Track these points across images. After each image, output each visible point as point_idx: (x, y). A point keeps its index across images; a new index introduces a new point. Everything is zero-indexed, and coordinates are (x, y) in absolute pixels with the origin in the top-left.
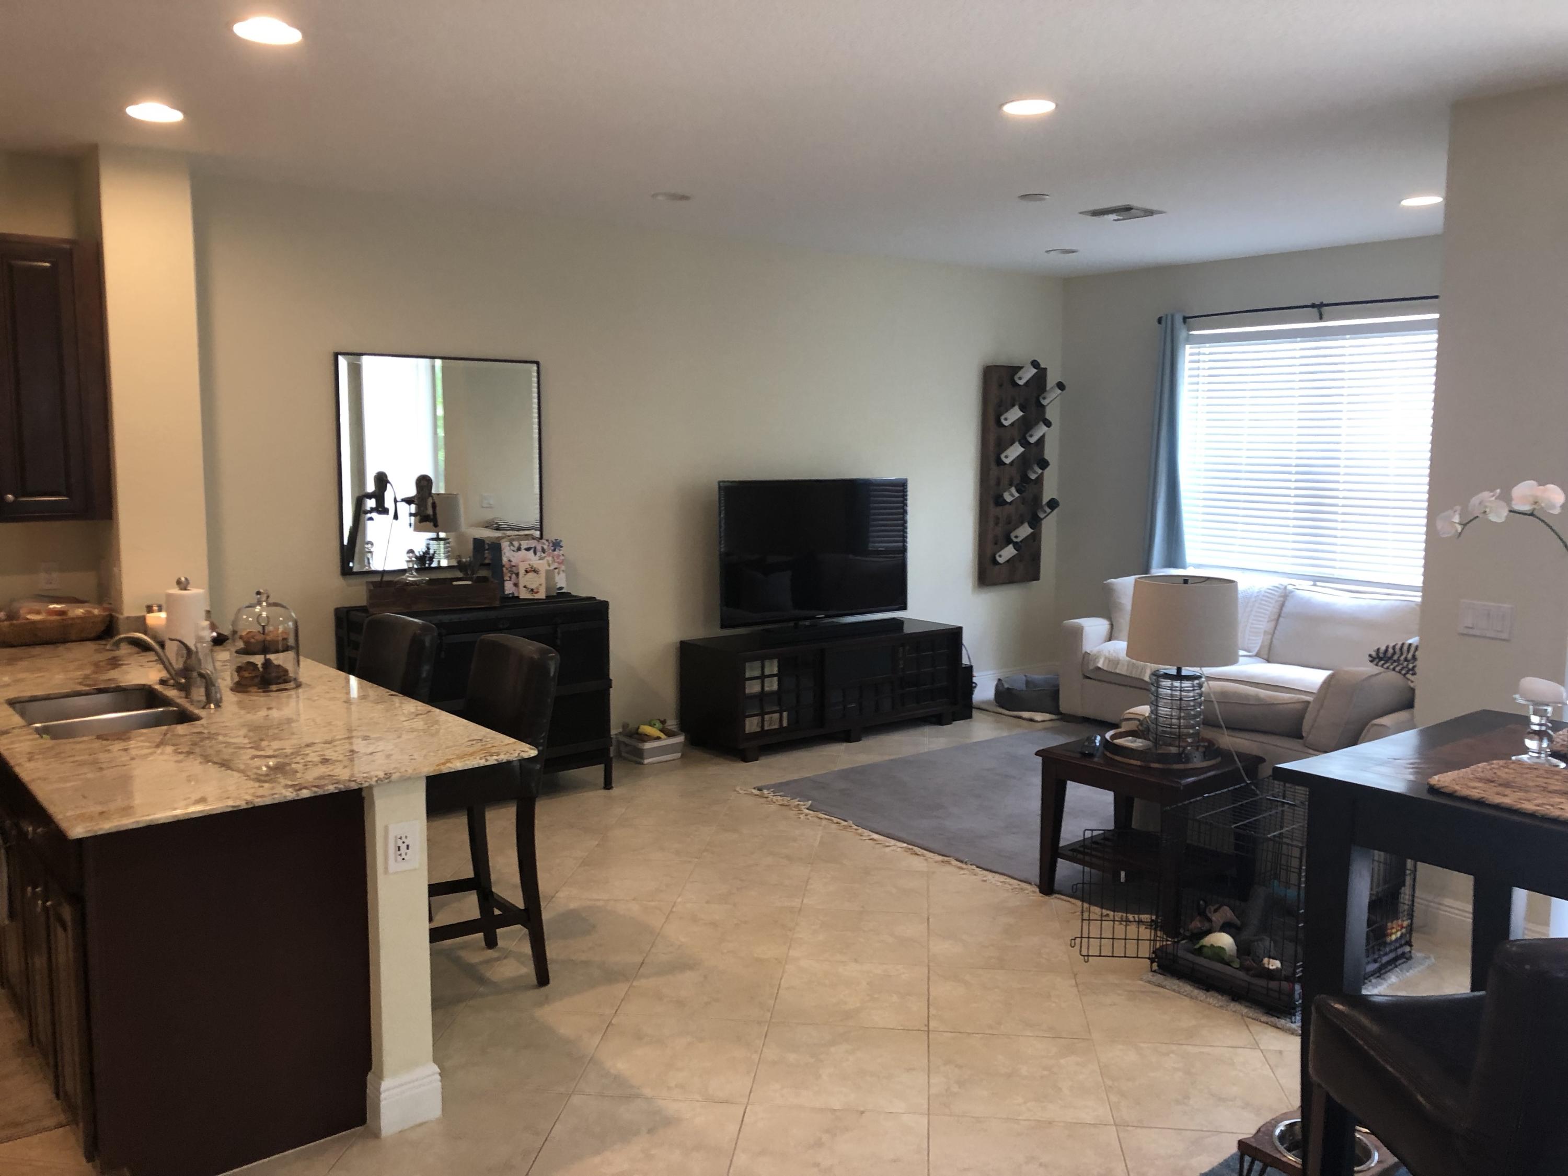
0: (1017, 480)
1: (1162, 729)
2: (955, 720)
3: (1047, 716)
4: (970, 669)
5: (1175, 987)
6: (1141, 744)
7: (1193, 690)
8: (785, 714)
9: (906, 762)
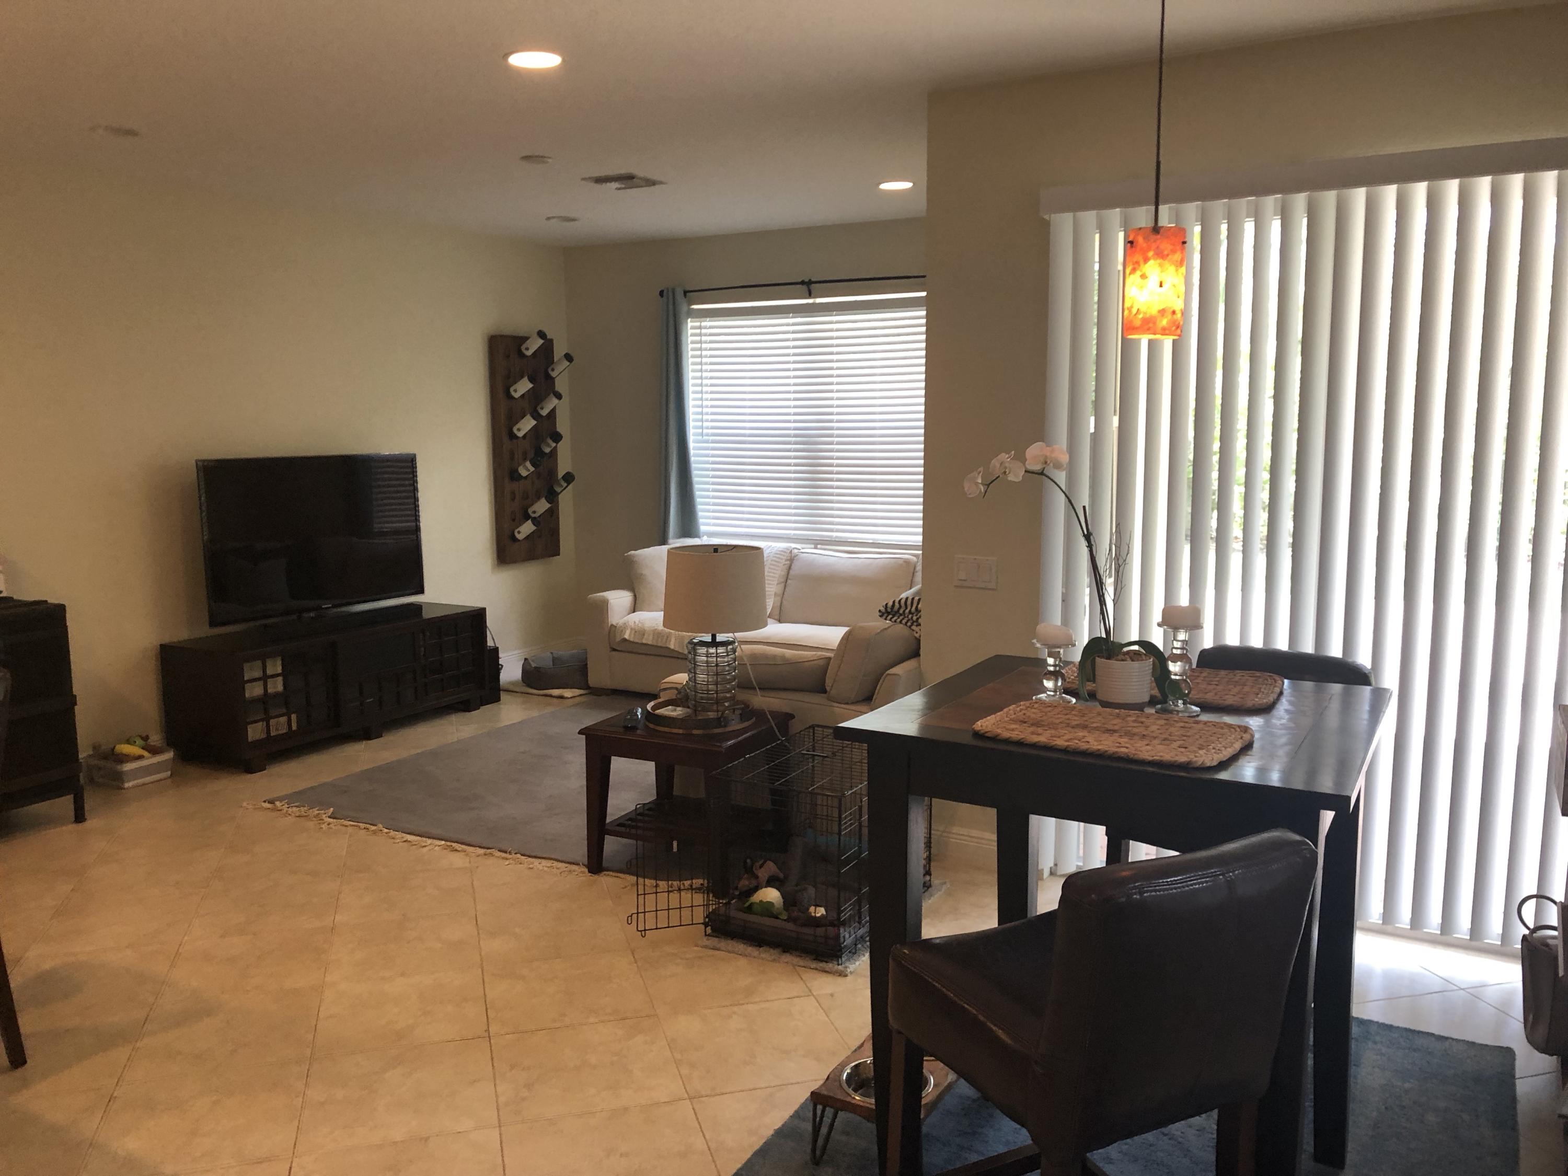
0: (531, 454)
1: (701, 695)
2: (482, 705)
3: (577, 692)
4: (496, 650)
5: (730, 948)
6: (681, 712)
7: (728, 655)
8: (294, 717)
9: (434, 754)
